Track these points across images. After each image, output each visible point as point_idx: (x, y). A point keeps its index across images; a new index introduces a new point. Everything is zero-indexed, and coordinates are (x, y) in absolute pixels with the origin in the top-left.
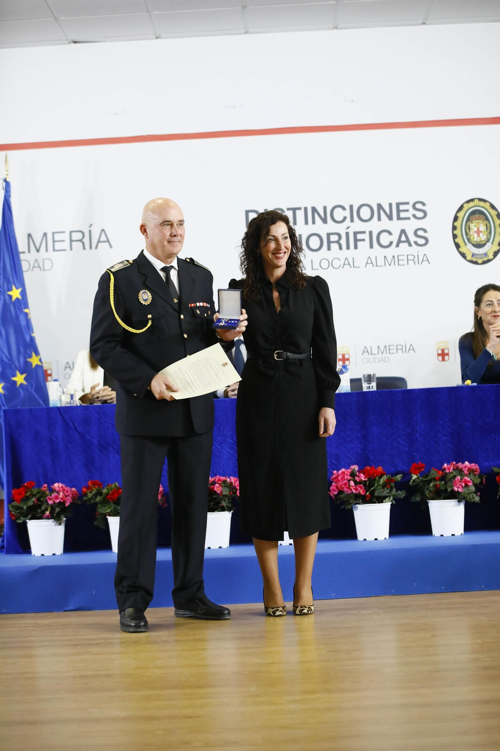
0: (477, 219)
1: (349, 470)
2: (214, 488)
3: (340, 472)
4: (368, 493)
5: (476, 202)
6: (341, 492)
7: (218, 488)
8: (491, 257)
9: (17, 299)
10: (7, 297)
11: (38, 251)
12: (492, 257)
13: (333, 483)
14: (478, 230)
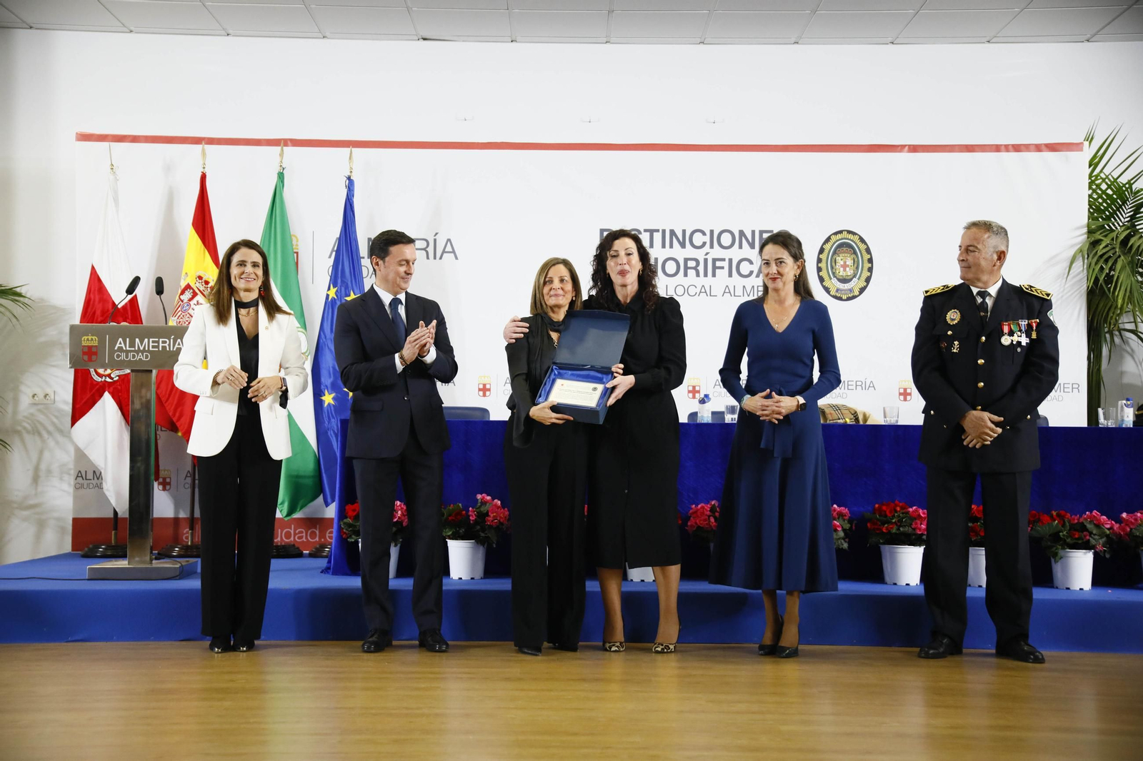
0: (844, 252)
5: (845, 234)
6: (699, 528)
8: (857, 293)
13: (692, 518)
14: (845, 263)
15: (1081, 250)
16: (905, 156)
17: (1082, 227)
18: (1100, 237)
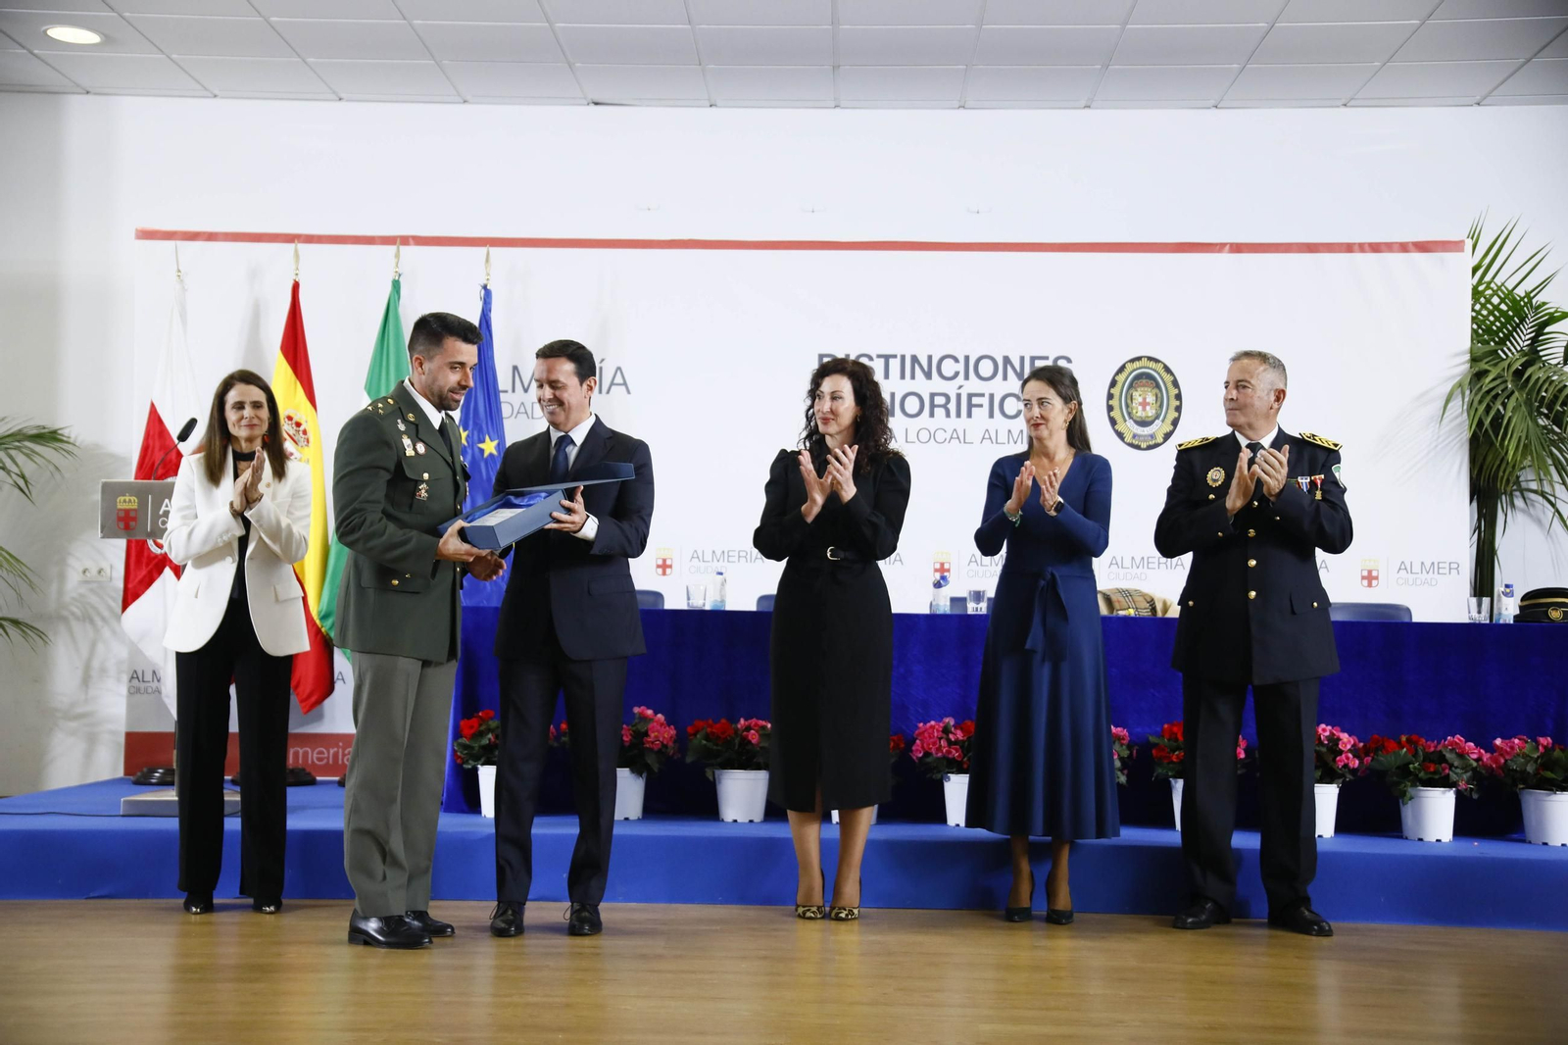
0: (1143, 386)
1: (941, 724)
2: (747, 736)
3: (928, 725)
4: (965, 759)
5: (1144, 362)
6: (927, 754)
7: (753, 736)
8: (1160, 439)
9: (491, 455)
10: (477, 451)
11: (526, 391)
12: (1162, 440)
13: (918, 741)
14: (1144, 401)
15: (1460, 385)
16: (1225, 257)
17: (1463, 353)
18: (1486, 367)
